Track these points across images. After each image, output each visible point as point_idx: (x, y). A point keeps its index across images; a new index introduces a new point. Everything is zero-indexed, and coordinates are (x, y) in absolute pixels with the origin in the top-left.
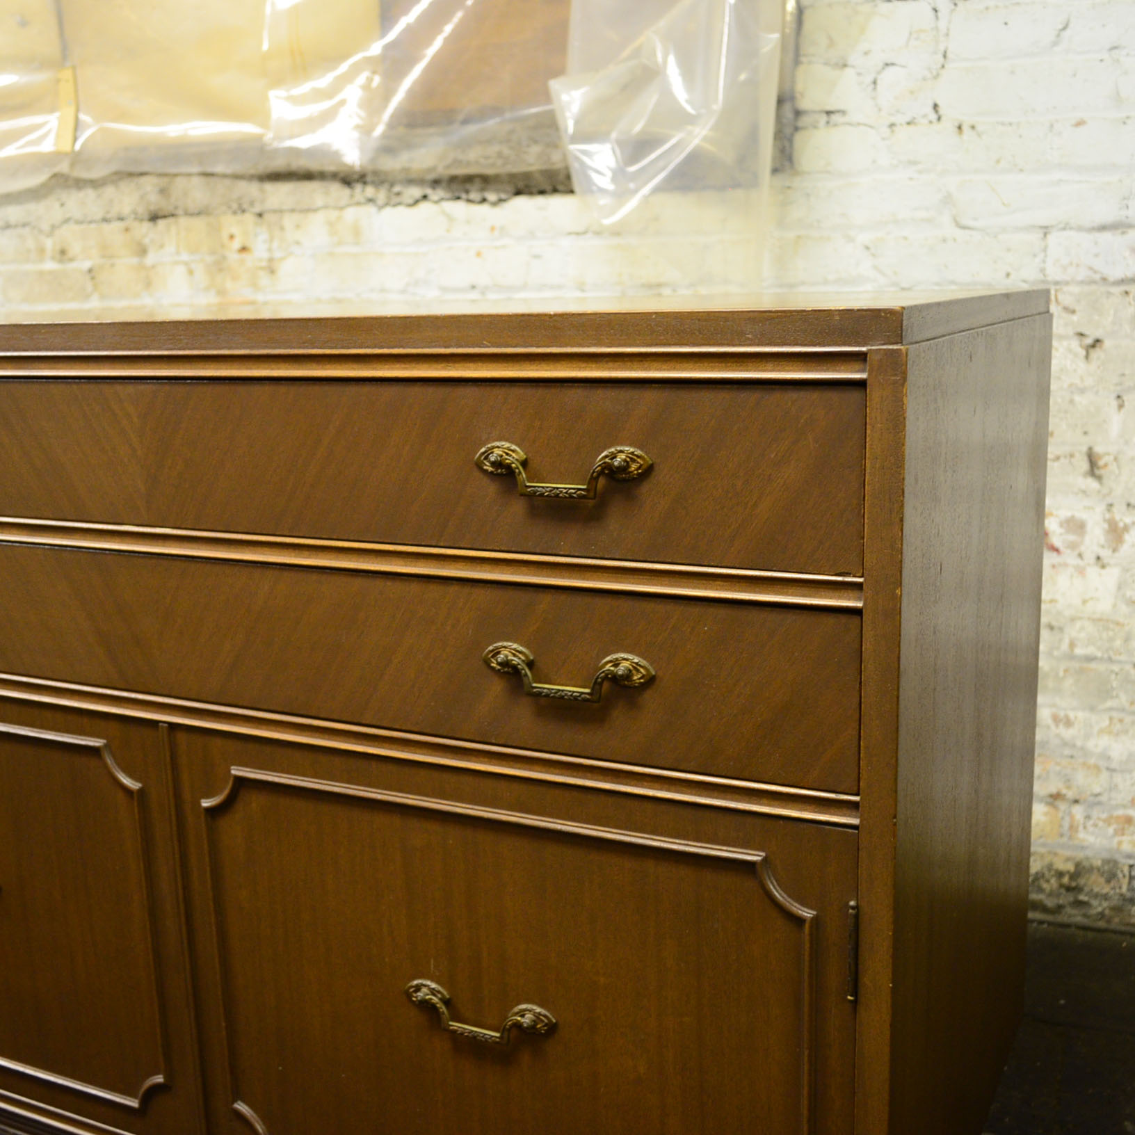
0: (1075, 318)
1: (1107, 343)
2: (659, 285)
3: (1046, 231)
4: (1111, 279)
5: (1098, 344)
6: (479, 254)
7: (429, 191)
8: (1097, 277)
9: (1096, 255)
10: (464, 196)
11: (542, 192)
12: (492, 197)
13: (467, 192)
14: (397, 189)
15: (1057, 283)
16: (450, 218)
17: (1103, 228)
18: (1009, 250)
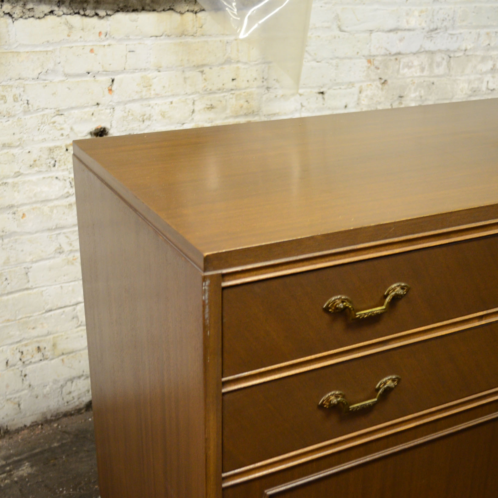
0: (379, 71)
1: (389, 82)
2: (203, 65)
3: (371, 31)
4: (392, 53)
5: (386, 82)
6: (92, 51)
7: (56, 8)
8: (388, 53)
9: (388, 43)
10: (82, 12)
11: (134, 11)
12: (102, 13)
13: (84, 9)
14: (30, 6)
15: (374, 56)
16: (71, 27)
17: (390, 31)
18: (358, 41)
